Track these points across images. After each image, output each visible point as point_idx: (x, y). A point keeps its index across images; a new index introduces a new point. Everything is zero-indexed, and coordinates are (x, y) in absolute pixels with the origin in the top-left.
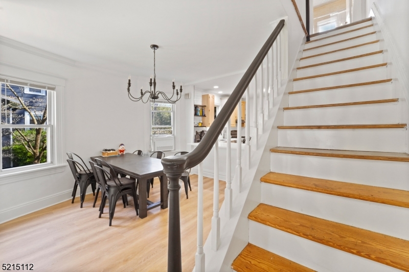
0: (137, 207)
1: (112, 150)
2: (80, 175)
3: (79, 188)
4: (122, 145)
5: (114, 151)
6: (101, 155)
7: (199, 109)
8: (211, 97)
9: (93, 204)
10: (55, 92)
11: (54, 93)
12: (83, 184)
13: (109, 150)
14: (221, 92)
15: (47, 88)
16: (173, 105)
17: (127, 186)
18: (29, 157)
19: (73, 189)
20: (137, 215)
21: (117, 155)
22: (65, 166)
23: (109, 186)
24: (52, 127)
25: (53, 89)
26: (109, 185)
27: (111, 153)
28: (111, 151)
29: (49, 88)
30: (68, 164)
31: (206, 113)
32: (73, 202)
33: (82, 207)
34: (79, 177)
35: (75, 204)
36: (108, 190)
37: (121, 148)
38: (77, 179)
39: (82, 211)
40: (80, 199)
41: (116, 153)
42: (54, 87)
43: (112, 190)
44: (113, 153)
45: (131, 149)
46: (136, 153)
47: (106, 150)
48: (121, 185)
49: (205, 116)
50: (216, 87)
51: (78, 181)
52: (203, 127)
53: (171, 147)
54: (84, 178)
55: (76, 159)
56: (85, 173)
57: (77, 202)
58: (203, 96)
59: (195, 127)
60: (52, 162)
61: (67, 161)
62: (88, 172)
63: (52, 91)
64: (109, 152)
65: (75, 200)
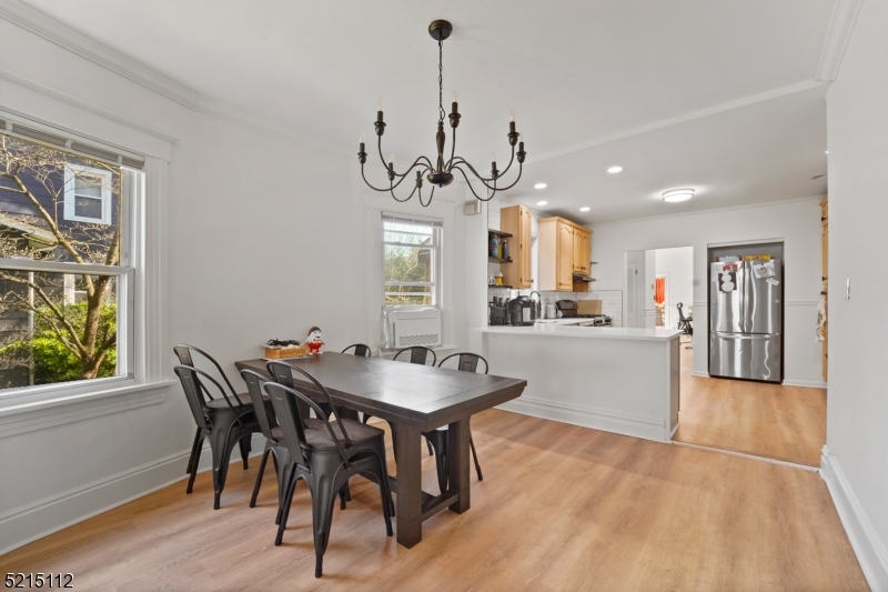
0: (388, 511)
1: (291, 342)
2: (213, 411)
3: (207, 447)
4: (315, 329)
5: (296, 347)
6: (262, 356)
7: (497, 241)
8: (524, 213)
9: (249, 497)
10: (143, 176)
11: (140, 178)
12: (222, 437)
13: (285, 344)
14: (542, 204)
15: (120, 159)
16: (435, 231)
17: (362, 449)
18: (72, 367)
19: (190, 450)
20: (390, 533)
21: (306, 357)
22: (166, 387)
23: (311, 449)
24: (134, 274)
25: (139, 165)
26: (310, 446)
27: (289, 352)
28: (291, 346)
29: (128, 162)
30: (177, 380)
31: (512, 253)
32: (190, 491)
33: (217, 506)
34: (207, 417)
35: (196, 497)
36: (308, 461)
37: (312, 338)
38: (204, 425)
39: (218, 519)
40: (210, 479)
41: (302, 351)
42: (141, 159)
43: (320, 460)
44: (294, 351)
45: (337, 342)
46: (352, 351)
47: (276, 343)
48: (348, 444)
49: (509, 260)
50: (540, 186)
51: (205, 431)
52: (507, 287)
53: (434, 338)
54: (222, 421)
55: (201, 364)
56: (226, 405)
57: (203, 489)
58: (504, 211)
59: (490, 286)
60: (131, 376)
61: (176, 371)
62: (235, 403)
63: (135, 172)
64: (284, 348)
65: (195, 484)
